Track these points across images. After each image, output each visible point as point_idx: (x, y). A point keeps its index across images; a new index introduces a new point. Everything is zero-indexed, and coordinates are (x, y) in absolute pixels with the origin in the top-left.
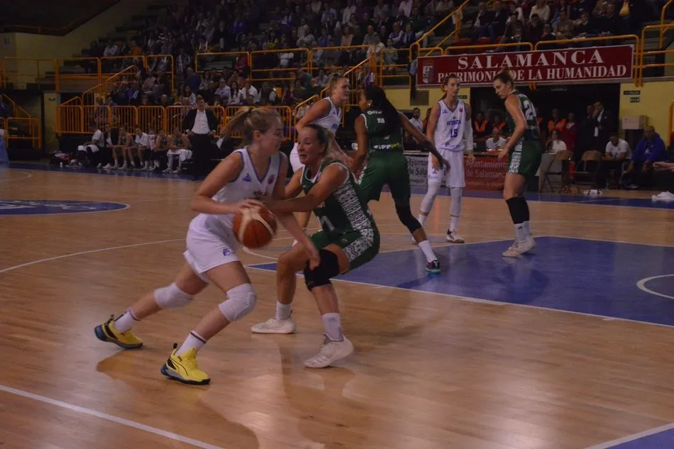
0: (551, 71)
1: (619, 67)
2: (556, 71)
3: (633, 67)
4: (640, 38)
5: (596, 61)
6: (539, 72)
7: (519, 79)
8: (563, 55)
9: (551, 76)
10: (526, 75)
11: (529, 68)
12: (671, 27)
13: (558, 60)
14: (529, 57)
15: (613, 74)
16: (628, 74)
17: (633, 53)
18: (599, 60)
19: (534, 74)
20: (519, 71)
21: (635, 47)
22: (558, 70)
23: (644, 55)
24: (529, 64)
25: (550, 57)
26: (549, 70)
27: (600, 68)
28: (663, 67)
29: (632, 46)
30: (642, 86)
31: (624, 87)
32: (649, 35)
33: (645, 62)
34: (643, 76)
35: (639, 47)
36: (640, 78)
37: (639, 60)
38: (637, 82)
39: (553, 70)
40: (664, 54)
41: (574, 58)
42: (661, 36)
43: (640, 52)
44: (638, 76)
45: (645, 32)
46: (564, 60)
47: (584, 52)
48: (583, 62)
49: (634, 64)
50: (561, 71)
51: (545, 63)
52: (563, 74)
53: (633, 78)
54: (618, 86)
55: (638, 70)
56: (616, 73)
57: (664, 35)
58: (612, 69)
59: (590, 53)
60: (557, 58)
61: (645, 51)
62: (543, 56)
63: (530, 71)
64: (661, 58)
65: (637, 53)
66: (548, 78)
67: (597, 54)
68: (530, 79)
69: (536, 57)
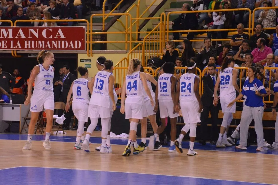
0: (28, 43)
1: (76, 42)
2: (31, 43)
3: (86, 42)
4: (89, 22)
5: (60, 36)
6: (18, 43)
7: (3, 47)
8: (36, 31)
9: (28, 46)
10: (8, 44)
11: (11, 39)
12: (109, 16)
13: (32, 35)
14: (10, 31)
15: (73, 47)
16: (82, 48)
17: (85, 33)
18: (62, 36)
19: (15, 44)
20: (3, 42)
21: (86, 28)
22: (33, 42)
23: (93, 35)
24: (11, 36)
25: (26, 32)
26: (26, 42)
27: (63, 42)
28: (106, 44)
29: (84, 27)
30: (92, 56)
31: (80, 57)
32: (95, 20)
33: (94, 39)
34: (93, 49)
35: (90, 28)
36: (91, 51)
37: (90, 37)
38: (89, 53)
39: (29, 42)
40: (106, 34)
41: (44, 34)
42: (103, 21)
43: (90, 32)
44: (89, 49)
45: (93, 19)
46: (37, 35)
47: (51, 30)
48: (51, 37)
49: (87, 40)
50: (35, 43)
51: (23, 36)
52: (37, 46)
53: (86, 50)
54: (76, 55)
55: (90, 44)
56: (74, 46)
57: (106, 21)
58: (71, 43)
59: (55, 30)
60: (31, 33)
61: (93, 31)
62: (21, 31)
63: (12, 42)
64: (104, 37)
65: (88, 33)
66: (26, 47)
67: (60, 31)
68: (12, 47)
69: (15, 32)
